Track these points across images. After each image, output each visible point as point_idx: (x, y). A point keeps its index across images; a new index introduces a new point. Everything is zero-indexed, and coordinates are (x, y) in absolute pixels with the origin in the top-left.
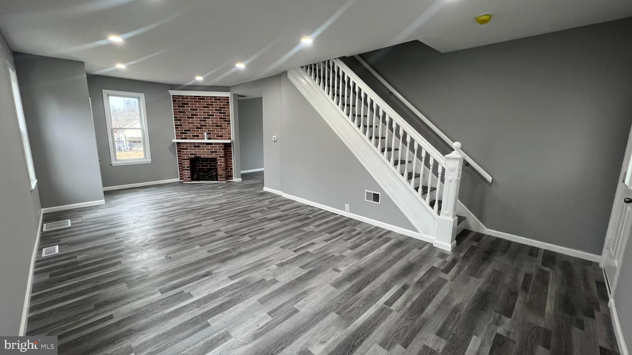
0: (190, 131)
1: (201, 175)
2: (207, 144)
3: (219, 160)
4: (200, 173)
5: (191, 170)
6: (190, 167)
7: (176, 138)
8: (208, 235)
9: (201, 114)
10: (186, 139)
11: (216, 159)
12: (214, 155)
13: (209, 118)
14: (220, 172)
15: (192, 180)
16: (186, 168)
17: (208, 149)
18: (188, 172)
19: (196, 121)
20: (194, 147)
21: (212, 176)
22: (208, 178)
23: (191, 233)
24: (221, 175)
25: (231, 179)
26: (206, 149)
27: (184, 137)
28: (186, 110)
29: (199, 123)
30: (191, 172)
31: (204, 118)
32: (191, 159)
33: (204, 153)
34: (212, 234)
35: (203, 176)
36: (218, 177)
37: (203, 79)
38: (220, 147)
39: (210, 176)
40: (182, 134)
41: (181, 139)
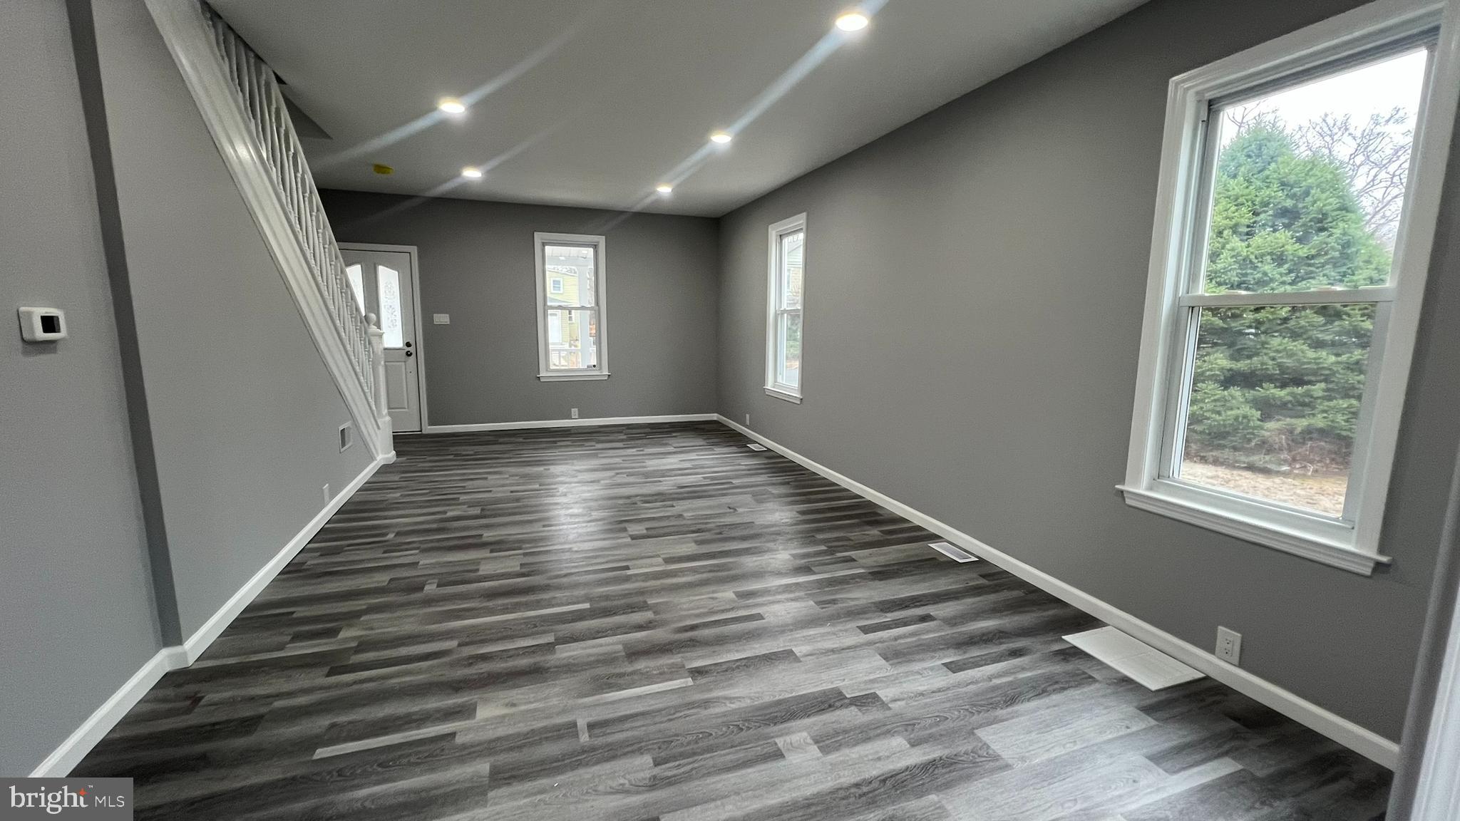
8: (662, 531)
23: (693, 544)
34: (650, 533)
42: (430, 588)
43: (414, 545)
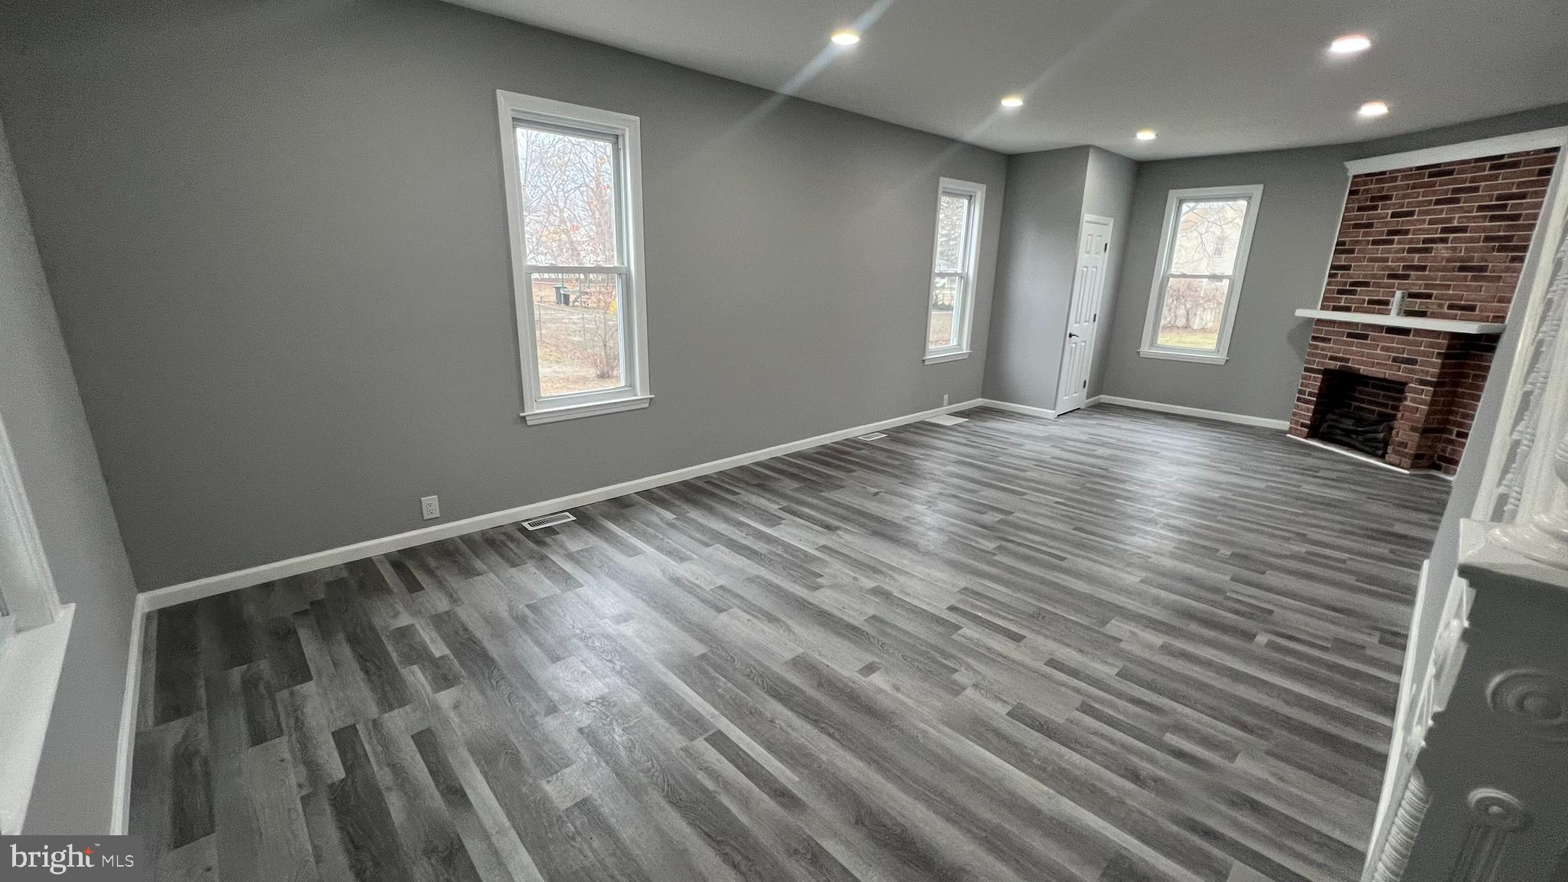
0: (1367, 284)
1: (1346, 427)
2: (1392, 330)
3: (1415, 391)
4: (1343, 420)
5: (1317, 404)
6: (1319, 396)
7: (1320, 306)
9: (1420, 227)
10: (1347, 309)
11: (1404, 384)
12: (1399, 374)
13: (1444, 240)
14: (1404, 432)
15: (1309, 436)
16: (1306, 397)
17: (1387, 349)
18: (1308, 410)
19: (1395, 254)
20: (1350, 335)
21: (1376, 440)
22: (1357, 444)
24: (1404, 445)
25: (1447, 472)
26: (1383, 349)
27: (1342, 304)
28: (1379, 217)
29: (1403, 259)
30: (1315, 412)
31: (1425, 241)
32: (1327, 373)
33: (1370, 361)
35: (1348, 433)
36: (1390, 449)
37: (1389, 109)
38: (1432, 345)
39: (1369, 440)
40: (1341, 294)
41: (1335, 309)
42: (1225, 551)
43: (1231, 604)
